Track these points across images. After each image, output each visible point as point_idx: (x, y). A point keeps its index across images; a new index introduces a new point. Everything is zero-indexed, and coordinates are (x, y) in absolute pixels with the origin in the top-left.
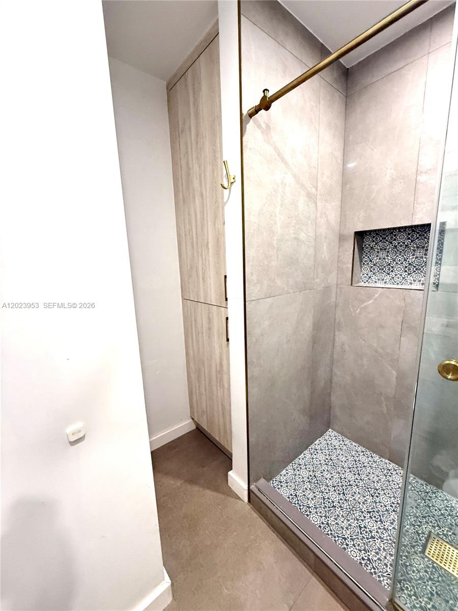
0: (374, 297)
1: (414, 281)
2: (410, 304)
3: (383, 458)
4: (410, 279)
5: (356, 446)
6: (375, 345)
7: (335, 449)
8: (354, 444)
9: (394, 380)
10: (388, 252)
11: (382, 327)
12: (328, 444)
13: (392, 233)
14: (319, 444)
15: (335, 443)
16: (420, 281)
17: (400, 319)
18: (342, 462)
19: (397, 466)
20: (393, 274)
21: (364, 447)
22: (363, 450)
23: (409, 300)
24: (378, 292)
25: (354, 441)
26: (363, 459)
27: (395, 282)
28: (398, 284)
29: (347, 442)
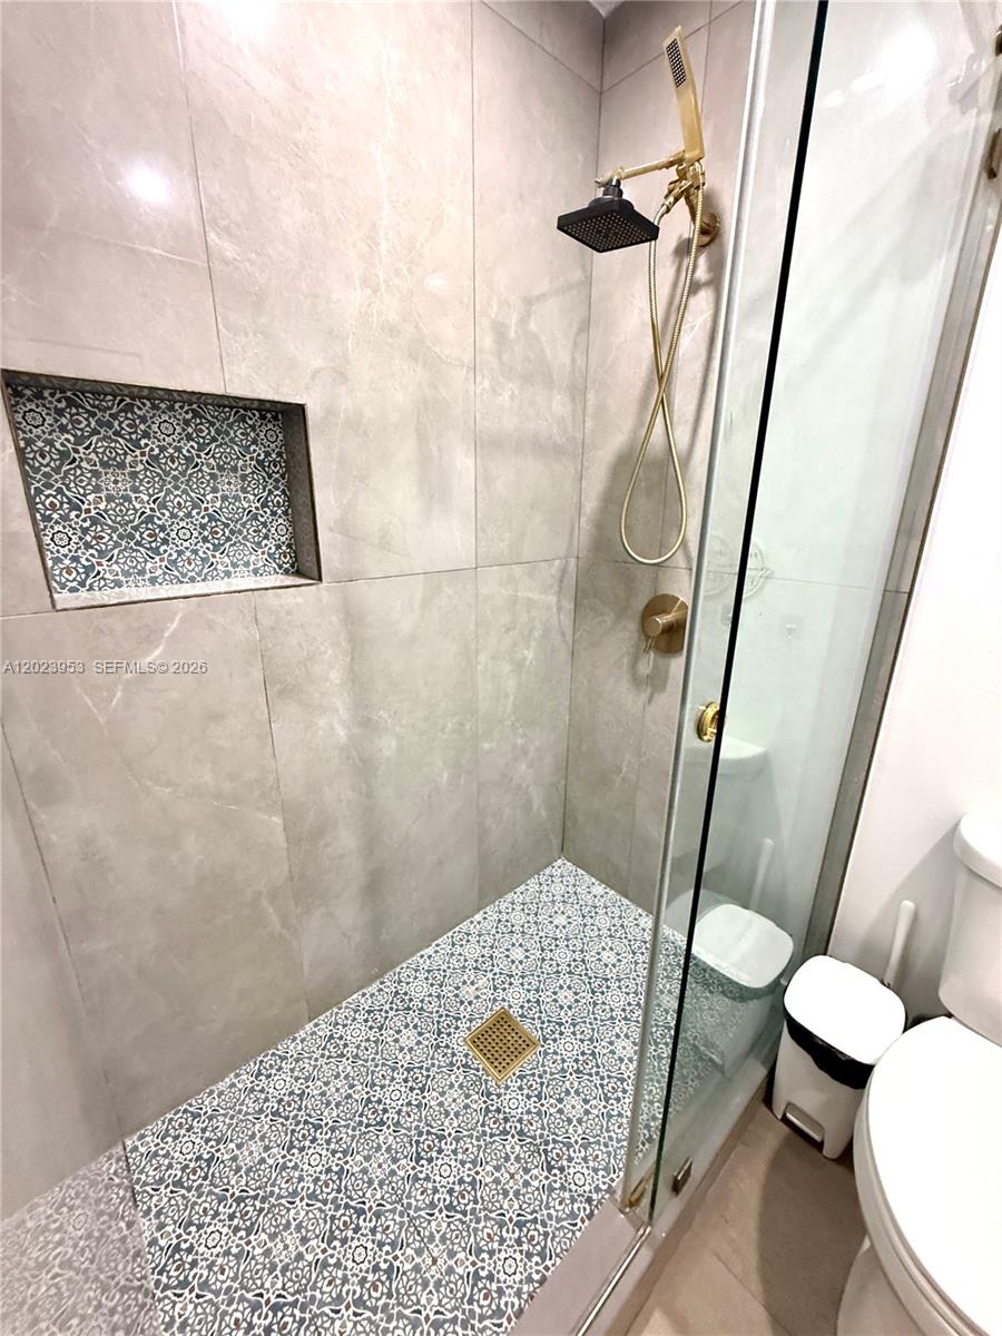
0: (167, 634)
1: (235, 565)
2: (273, 629)
3: (297, 1031)
4: (222, 561)
5: (233, 1085)
6: (208, 778)
7: (209, 1161)
8: (221, 1086)
9: (279, 838)
10: (134, 475)
11: (216, 717)
12: (178, 1184)
13: (129, 408)
14: (161, 1226)
15: (187, 1148)
16: (247, 564)
17: (258, 676)
18: (263, 1161)
19: (328, 1014)
20: (171, 549)
21: (246, 1062)
22: (254, 1068)
23: (265, 621)
24: (175, 614)
25: (215, 1082)
26: (280, 1085)
27: (184, 575)
28: (192, 580)
29: (208, 1103)
